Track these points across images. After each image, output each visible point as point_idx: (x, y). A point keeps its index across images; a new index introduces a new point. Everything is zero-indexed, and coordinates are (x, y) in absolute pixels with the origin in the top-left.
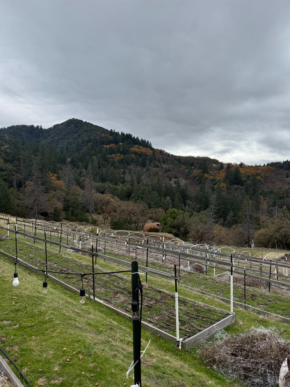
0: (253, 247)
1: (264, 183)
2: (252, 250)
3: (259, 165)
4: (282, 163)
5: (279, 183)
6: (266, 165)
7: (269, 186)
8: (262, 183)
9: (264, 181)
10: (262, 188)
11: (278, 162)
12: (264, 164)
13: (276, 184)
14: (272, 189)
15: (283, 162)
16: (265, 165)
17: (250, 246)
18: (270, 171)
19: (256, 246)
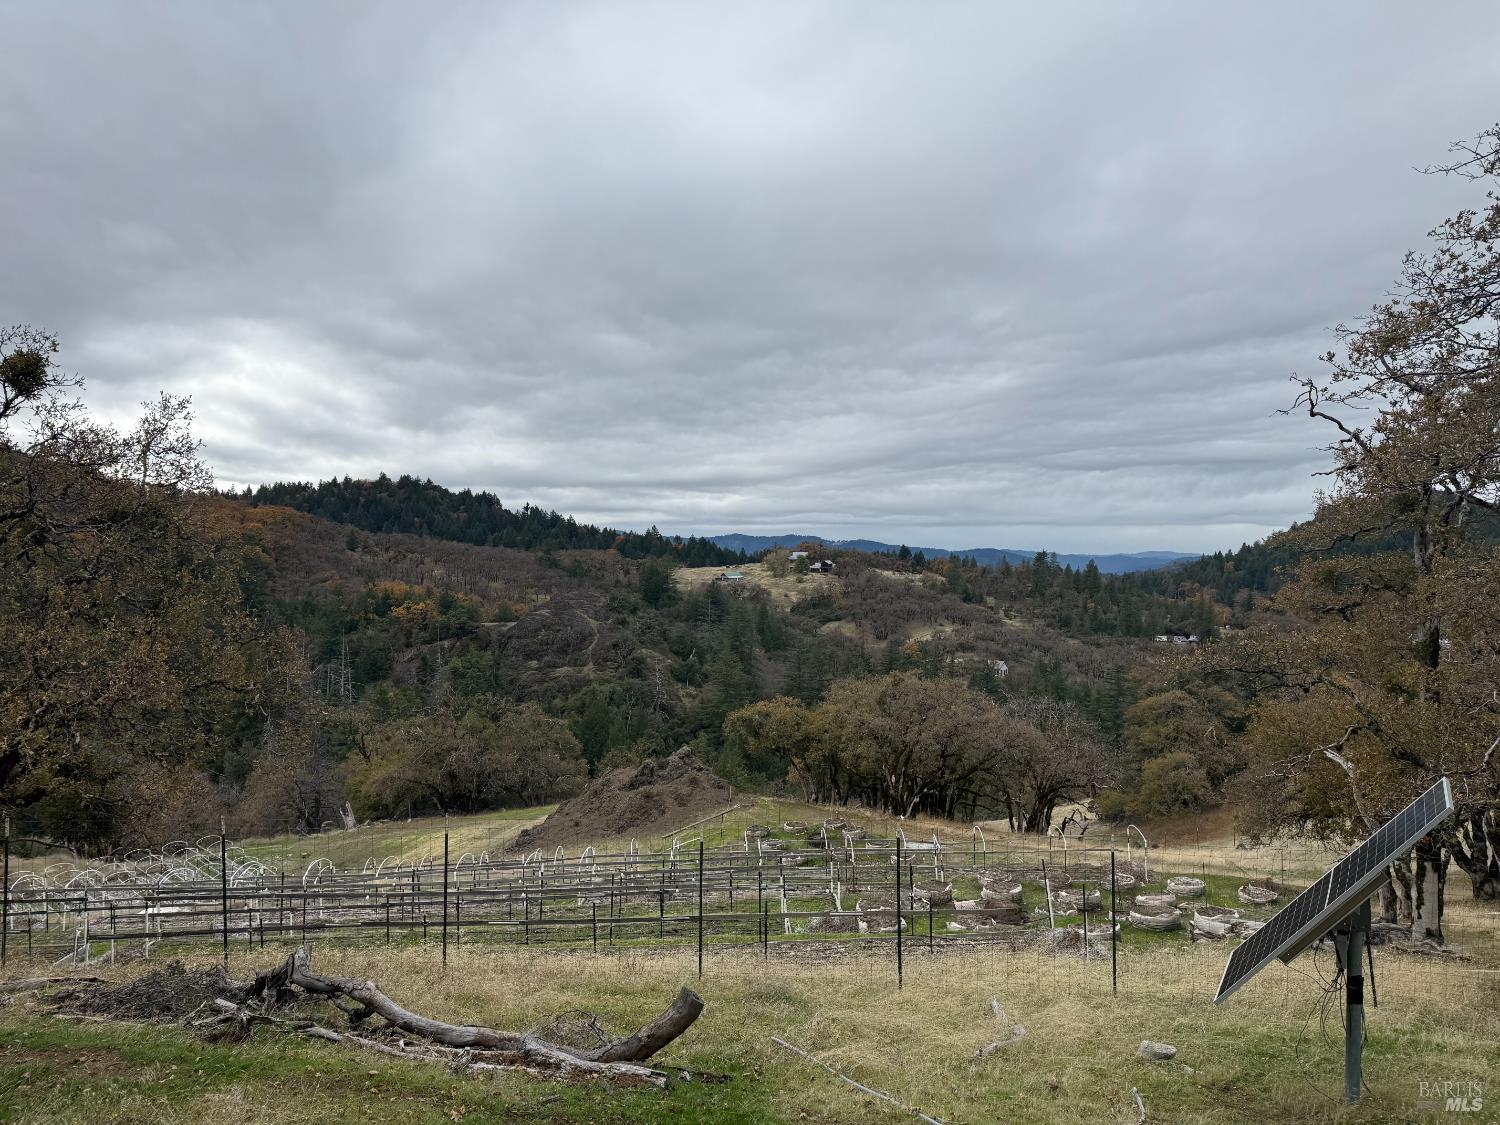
0: (355, 826)
1: (276, 573)
2: (352, 836)
3: (226, 491)
4: (316, 488)
5: (328, 574)
6: (254, 492)
7: (295, 582)
8: (270, 575)
9: (275, 565)
10: (273, 590)
11: (299, 483)
12: (245, 489)
13: (321, 575)
14: (310, 594)
15: (321, 485)
16: (249, 490)
17: (340, 825)
18: (289, 525)
19: (359, 821)
